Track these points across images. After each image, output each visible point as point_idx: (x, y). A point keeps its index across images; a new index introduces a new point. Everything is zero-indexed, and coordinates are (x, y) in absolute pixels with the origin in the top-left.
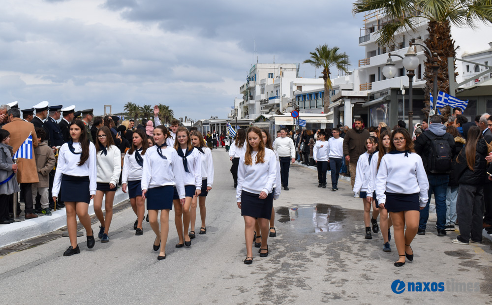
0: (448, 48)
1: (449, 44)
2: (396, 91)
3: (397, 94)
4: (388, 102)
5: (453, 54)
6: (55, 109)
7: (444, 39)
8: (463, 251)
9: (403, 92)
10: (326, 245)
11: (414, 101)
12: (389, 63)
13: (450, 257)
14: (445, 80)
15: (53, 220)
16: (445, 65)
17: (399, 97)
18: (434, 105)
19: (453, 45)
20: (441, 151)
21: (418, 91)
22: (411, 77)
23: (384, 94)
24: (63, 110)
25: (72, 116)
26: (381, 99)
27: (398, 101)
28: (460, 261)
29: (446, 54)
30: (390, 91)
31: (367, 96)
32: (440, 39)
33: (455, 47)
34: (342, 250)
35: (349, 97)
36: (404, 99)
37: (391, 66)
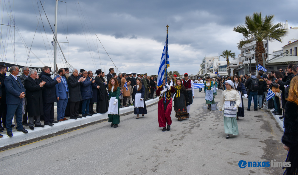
0: (263, 50)
2: (246, 64)
6: (134, 74)
8: (260, 115)
9: (248, 65)
10: (216, 114)
11: (252, 68)
13: (255, 118)
20: (255, 84)
21: (254, 64)
22: (250, 60)
24: (137, 74)
25: (140, 76)
26: (242, 67)
27: (247, 68)
28: (258, 119)
30: (244, 65)
31: (238, 66)
33: (265, 50)
34: (221, 116)
35: (232, 67)
36: (249, 67)
37: (243, 57)
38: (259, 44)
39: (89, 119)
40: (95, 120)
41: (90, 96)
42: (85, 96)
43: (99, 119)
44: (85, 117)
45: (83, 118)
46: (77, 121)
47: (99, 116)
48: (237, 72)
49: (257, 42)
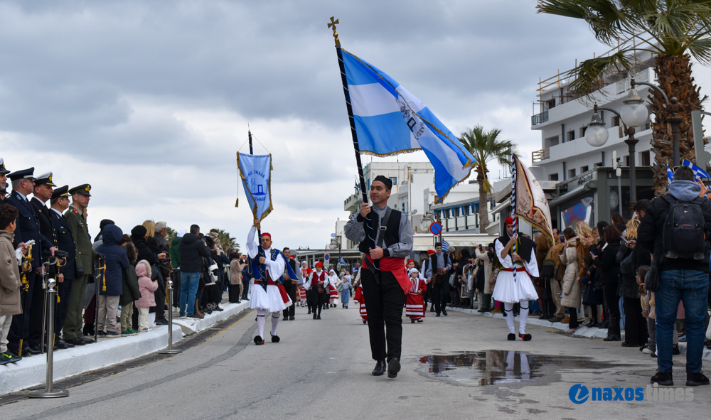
1: (691, 93)
2: (606, 172)
3: (608, 177)
4: (593, 191)
5: (699, 108)
6: (21, 177)
7: (683, 84)
9: (619, 173)
12: (595, 121)
14: (687, 151)
16: (686, 126)
17: (611, 183)
19: (696, 95)
22: (632, 144)
23: (584, 181)
27: (609, 189)
29: (687, 108)
30: (595, 174)
31: (554, 188)
32: (676, 83)
36: (620, 184)
37: (598, 127)
38: (673, 66)
49: (663, 58)
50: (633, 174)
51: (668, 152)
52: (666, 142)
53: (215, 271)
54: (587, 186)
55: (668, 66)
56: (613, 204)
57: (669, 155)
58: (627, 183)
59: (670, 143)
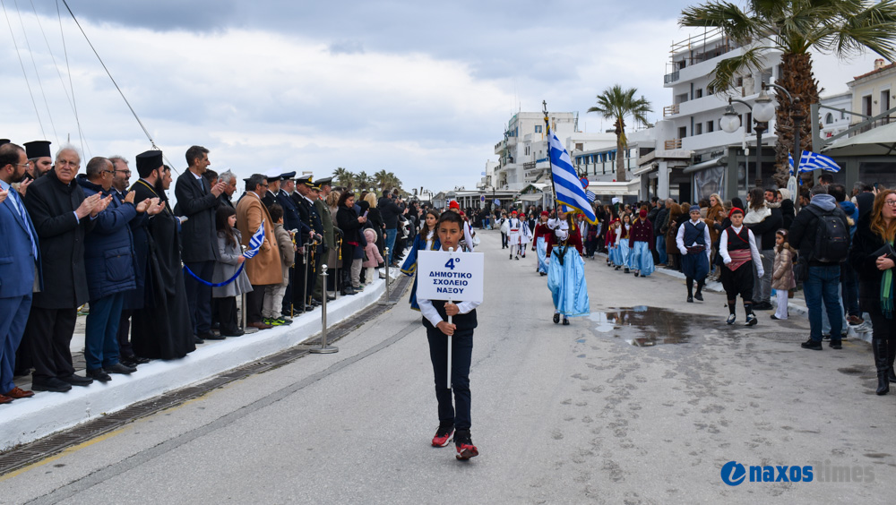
0: (809, 91)
1: (811, 86)
2: (736, 150)
3: (737, 155)
4: (724, 165)
5: (817, 100)
6: (288, 178)
7: (804, 78)
9: (747, 152)
10: (675, 362)
11: (763, 164)
12: (729, 111)
13: (847, 376)
14: (805, 136)
15: (294, 330)
16: (805, 114)
17: (740, 159)
18: (796, 169)
19: (815, 88)
20: (834, 231)
21: (769, 151)
22: (759, 130)
23: (717, 154)
26: (714, 161)
27: (737, 164)
28: (865, 381)
29: (806, 99)
30: (726, 151)
31: (689, 157)
32: (798, 78)
33: (818, 90)
34: (699, 368)
35: (666, 159)
36: (747, 161)
37: (731, 117)
38: (796, 63)
39: (121, 386)
40: (147, 392)
41: (129, 277)
42: (108, 279)
43: (159, 388)
44: (105, 379)
45: (96, 386)
46: (73, 402)
47: (159, 375)
48: (685, 180)
49: (788, 56)
50: (759, 152)
51: (788, 135)
52: (788, 127)
53: (408, 227)
54: (719, 161)
55: (792, 63)
56: (741, 176)
57: (790, 138)
58: (754, 159)
59: (790, 128)
